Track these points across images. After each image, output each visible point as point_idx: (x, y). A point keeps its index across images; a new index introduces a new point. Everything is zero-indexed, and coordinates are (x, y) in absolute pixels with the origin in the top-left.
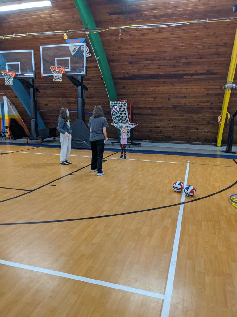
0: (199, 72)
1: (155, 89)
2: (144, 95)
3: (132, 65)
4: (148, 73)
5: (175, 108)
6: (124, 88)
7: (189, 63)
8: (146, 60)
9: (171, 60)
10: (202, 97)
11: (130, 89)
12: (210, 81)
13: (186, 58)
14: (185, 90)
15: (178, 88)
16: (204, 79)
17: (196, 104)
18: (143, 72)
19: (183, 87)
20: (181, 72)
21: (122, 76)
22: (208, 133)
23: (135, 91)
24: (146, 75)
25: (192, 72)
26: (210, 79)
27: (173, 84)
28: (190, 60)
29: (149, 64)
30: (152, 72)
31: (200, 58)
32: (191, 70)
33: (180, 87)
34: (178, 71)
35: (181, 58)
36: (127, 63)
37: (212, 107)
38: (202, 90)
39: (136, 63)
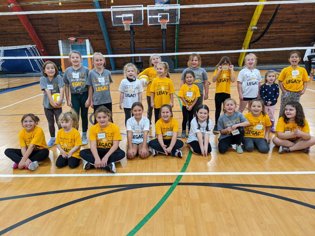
0: (235, 20)
1: (205, 31)
2: (197, 35)
3: (194, 16)
4: (203, 21)
5: (215, 43)
6: (184, 30)
7: (230, 15)
8: (205, 12)
9: (220, 13)
10: (234, 35)
11: (189, 31)
12: (240, 25)
13: (229, 12)
14: (224, 31)
15: (220, 30)
16: (237, 24)
17: (229, 40)
18: (201, 20)
19: (223, 29)
20: (224, 20)
21: (185, 23)
22: (233, 58)
23: (192, 32)
24: (202, 22)
25: (230, 20)
26: (241, 24)
27: (218, 27)
28: (231, 13)
29: (206, 15)
30: (205, 20)
31: (238, 12)
32: (231, 19)
33: (221, 29)
34: (223, 19)
35: (226, 11)
36: (191, 15)
37: (239, 41)
38: (235, 30)
39: (197, 14)
